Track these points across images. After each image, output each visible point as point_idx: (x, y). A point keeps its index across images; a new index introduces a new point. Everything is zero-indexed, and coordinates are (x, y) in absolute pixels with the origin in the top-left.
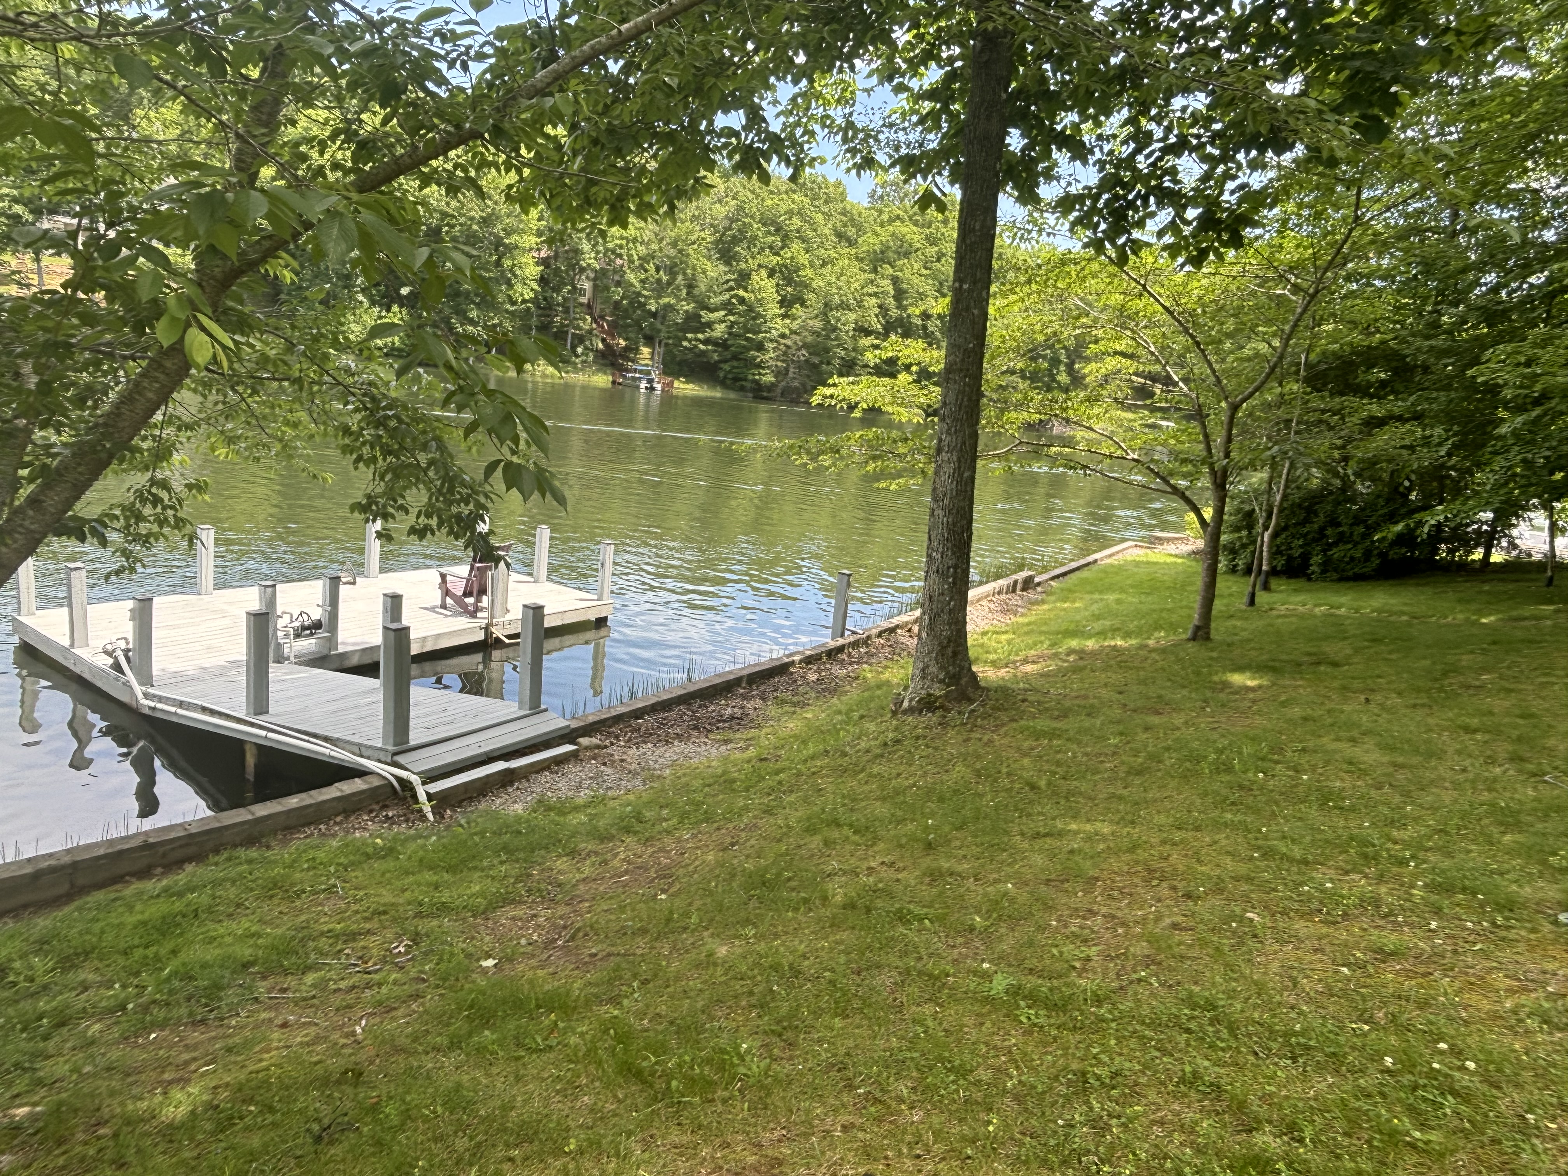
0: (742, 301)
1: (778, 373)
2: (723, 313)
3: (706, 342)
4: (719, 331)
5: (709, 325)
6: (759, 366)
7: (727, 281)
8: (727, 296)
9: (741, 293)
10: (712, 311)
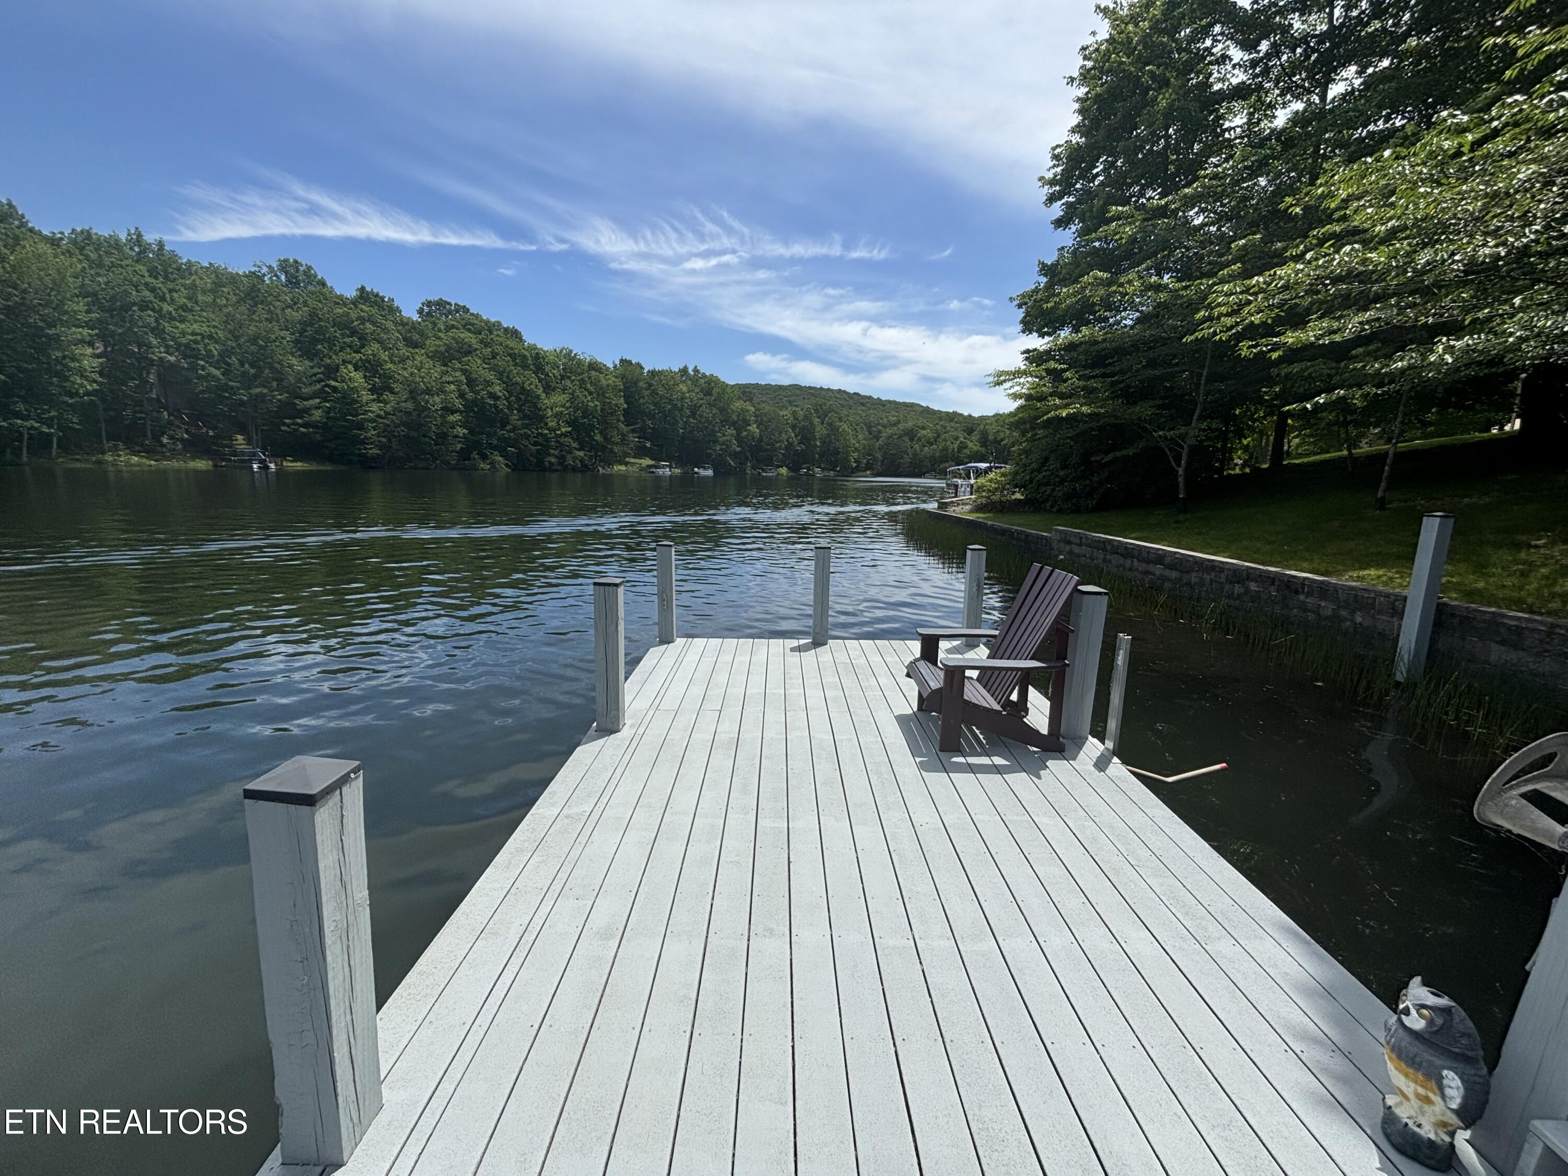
0: (335, 389)
1: (381, 446)
2: (318, 401)
3: (305, 425)
4: (317, 415)
5: (307, 411)
6: (363, 442)
7: (315, 375)
8: (318, 386)
9: (333, 383)
10: (307, 399)
